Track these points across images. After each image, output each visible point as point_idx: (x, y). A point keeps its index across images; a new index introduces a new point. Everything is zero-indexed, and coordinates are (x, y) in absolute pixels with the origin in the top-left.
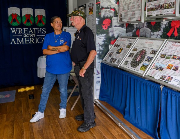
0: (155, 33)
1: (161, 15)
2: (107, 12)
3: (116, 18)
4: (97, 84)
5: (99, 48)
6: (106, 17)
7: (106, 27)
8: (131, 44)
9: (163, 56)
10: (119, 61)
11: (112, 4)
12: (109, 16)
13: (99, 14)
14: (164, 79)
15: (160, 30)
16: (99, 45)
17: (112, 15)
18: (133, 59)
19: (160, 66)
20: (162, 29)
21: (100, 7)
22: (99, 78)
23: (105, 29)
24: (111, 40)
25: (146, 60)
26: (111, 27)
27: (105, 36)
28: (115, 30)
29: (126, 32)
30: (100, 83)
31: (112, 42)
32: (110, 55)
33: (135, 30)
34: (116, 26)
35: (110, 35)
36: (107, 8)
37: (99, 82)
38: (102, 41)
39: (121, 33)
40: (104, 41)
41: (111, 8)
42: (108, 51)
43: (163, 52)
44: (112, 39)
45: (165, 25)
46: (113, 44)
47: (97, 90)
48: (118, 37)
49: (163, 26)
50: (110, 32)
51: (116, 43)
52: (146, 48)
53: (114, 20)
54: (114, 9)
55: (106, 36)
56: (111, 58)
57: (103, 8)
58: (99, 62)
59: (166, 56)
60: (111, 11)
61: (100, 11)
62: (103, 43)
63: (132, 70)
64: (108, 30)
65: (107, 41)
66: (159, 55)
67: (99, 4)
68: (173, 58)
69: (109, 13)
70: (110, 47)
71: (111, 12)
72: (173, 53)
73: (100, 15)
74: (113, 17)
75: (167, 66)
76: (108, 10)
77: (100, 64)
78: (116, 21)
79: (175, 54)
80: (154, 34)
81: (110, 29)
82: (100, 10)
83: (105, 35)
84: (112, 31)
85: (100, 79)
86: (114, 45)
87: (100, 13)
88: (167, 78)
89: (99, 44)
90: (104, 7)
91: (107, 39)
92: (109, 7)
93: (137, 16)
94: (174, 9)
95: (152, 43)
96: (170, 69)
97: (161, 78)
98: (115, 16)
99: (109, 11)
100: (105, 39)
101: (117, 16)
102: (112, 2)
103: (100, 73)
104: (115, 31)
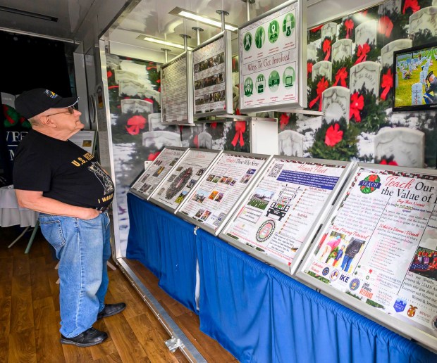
0: (217, 141)
1: (211, 110)
2: (136, 104)
3: (157, 115)
4: (121, 231)
5: (122, 168)
6: (134, 113)
7: (134, 131)
8: (177, 159)
9: (211, 178)
10: (152, 189)
11: (147, 91)
12: (140, 111)
13: (116, 106)
14: (199, 216)
15: (223, 136)
16: (120, 162)
17: (147, 109)
18: (172, 185)
19: (201, 195)
20: (225, 135)
21: (120, 95)
22: (124, 219)
23: (132, 133)
24: (150, 153)
25: (187, 186)
26: (148, 130)
27: (133, 146)
28: (155, 135)
29: (182, 140)
30: (129, 228)
31: (151, 156)
32: (145, 179)
33: (192, 136)
34: (158, 129)
35: (147, 144)
36: (137, 97)
37: (126, 227)
38: (128, 155)
39: (170, 142)
40: (132, 155)
41: (145, 98)
42: (144, 171)
43: (213, 172)
44: (151, 151)
45: (229, 128)
46: (153, 160)
47: (121, 241)
48: (163, 147)
49: (226, 130)
50: (145, 140)
51: (158, 158)
52: (193, 166)
53: (152, 118)
54: (152, 99)
55: (136, 146)
56: (143, 184)
57: (125, 96)
58: (123, 193)
59: (215, 178)
60: (145, 103)
61: (120, 102)
62: (131, 158)
63: (164, 203)
64: (142, 136)
65: (139, 155)
66: (207, 177)
67: (117, 89)
68: (222, 181)
69: (142, 107)
70: (146, 166)
71: (146, 105)
72: (224, 172)
73: (121, 108)
74: (150, 113)
75: (209, 194)
76: (137, 100)
77: (125, 195)
78: (157, 120)
79: (226, 175)
80: (215, 143)
81: (145, 135)
82: (118, 100)
83: (134, 144)
84: (151, 138)
85: (127, 222)
86: (155, 161)
87: (120, 105)
88: (203, 215)
89: (120, 160)
90: (129, 94)
91: (138, 152)
92: (140, 95)
93: (183, 112)
94: (224, 101)
95: (204, 157)
96: (212, 198)
97: (196, 215)
98: (155, 112)
99: (140, 103)
100: (134, 152)
101: (160, 112)
102: (145, 86)
103: (127, 210)
104: (157, 137)
